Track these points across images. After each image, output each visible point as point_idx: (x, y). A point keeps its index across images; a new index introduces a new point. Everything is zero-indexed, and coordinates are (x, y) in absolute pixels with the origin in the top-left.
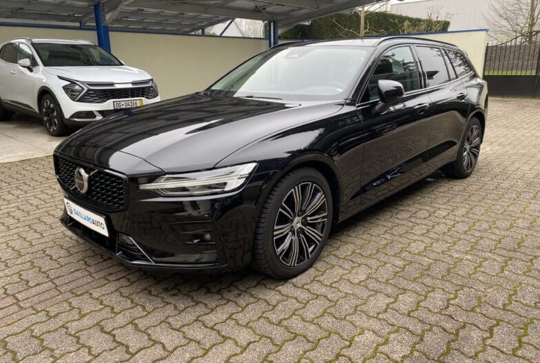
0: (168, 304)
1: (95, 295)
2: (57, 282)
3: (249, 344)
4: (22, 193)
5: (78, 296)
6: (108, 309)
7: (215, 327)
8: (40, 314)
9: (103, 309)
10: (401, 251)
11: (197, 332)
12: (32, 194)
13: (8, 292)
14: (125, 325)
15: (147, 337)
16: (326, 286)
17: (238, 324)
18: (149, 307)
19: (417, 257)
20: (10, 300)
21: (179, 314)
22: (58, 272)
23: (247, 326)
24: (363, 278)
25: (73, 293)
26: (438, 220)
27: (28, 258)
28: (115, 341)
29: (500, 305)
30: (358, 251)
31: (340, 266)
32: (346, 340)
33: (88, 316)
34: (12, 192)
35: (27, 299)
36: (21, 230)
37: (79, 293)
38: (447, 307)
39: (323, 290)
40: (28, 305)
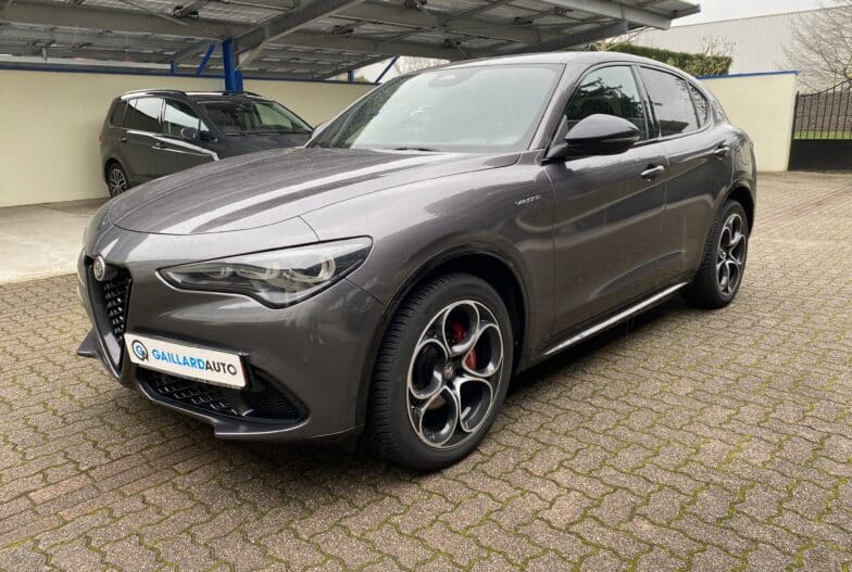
24: (690, 390)
26: (766, 331)
30: (673, 363)
31: (656, 379)
32: (691, 448)
38: (804, 417)
39: (644, 402)
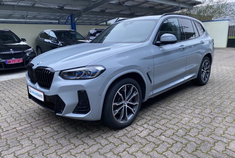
10: (195, 99)
19: (201, 100)
29: (229, 112)
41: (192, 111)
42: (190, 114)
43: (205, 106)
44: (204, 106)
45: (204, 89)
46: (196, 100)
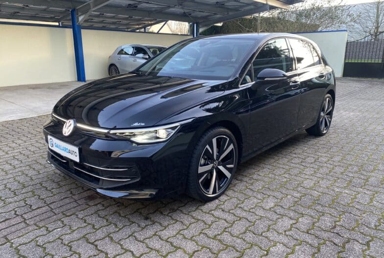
0: (133, 223)
1: (80, 216)
2: (52, 206)
3: (194, 253)
4: (23, 142)
5: (69, 216)
6: (90, 226)
7: (169, 240)
8: (41, 229)
9: (86, 226)
10: (297, 187)
11: (156, 244)
12: (30, 143)
13: (17, 213)
14: (104, 238)
15: (120, 247)
16: (246, 211)
17: (185, 238)
18: (120, 225)
19: (309, 191)
20: (19, 219)
21: (142, 230)
22: (52, 199)
23: (191, 239)
24: (272, 205)
25: (64, 214)
26: (321, 165)
27: (30, 189)
28: (97, 249)
29: (373, 226)
30: (267, 186)
31: (255, 197)
32: (264, 250)
33: (76, 231)
34: (15, 141)
35: (31, 218)
36: (24, 168)
37: (68, 214)
38: (335, 227)
39: (244, 214)
40: (32, 223)
41: (291, 222)
42: (287, 233)
43: (319, 208)
44: (316, 208)
45: (313, 160)
46: (299, 189)
